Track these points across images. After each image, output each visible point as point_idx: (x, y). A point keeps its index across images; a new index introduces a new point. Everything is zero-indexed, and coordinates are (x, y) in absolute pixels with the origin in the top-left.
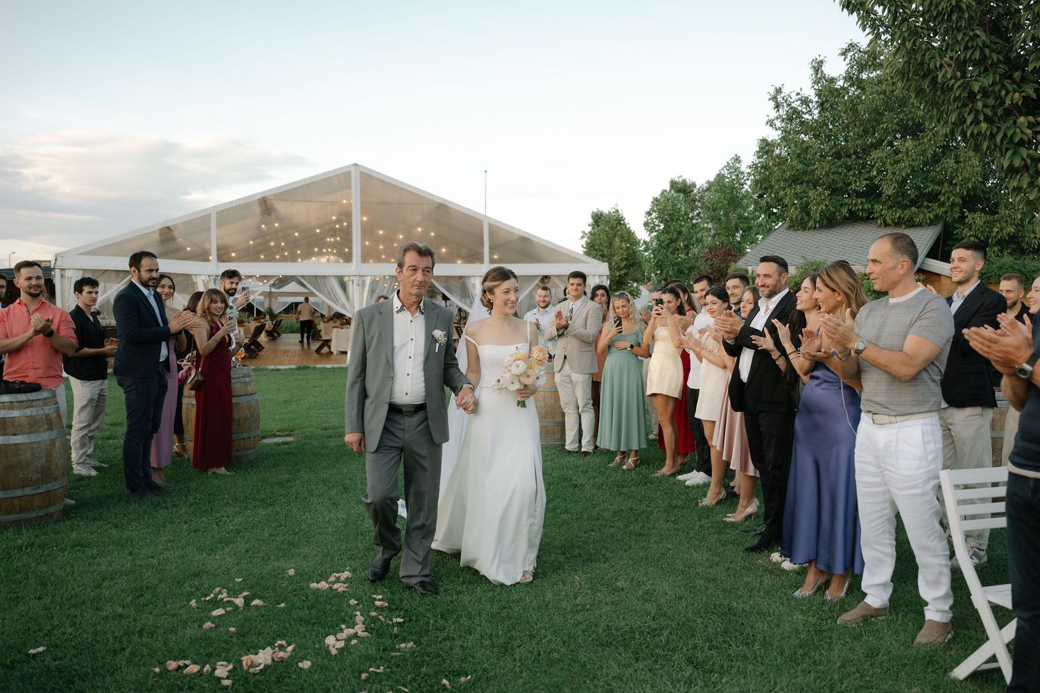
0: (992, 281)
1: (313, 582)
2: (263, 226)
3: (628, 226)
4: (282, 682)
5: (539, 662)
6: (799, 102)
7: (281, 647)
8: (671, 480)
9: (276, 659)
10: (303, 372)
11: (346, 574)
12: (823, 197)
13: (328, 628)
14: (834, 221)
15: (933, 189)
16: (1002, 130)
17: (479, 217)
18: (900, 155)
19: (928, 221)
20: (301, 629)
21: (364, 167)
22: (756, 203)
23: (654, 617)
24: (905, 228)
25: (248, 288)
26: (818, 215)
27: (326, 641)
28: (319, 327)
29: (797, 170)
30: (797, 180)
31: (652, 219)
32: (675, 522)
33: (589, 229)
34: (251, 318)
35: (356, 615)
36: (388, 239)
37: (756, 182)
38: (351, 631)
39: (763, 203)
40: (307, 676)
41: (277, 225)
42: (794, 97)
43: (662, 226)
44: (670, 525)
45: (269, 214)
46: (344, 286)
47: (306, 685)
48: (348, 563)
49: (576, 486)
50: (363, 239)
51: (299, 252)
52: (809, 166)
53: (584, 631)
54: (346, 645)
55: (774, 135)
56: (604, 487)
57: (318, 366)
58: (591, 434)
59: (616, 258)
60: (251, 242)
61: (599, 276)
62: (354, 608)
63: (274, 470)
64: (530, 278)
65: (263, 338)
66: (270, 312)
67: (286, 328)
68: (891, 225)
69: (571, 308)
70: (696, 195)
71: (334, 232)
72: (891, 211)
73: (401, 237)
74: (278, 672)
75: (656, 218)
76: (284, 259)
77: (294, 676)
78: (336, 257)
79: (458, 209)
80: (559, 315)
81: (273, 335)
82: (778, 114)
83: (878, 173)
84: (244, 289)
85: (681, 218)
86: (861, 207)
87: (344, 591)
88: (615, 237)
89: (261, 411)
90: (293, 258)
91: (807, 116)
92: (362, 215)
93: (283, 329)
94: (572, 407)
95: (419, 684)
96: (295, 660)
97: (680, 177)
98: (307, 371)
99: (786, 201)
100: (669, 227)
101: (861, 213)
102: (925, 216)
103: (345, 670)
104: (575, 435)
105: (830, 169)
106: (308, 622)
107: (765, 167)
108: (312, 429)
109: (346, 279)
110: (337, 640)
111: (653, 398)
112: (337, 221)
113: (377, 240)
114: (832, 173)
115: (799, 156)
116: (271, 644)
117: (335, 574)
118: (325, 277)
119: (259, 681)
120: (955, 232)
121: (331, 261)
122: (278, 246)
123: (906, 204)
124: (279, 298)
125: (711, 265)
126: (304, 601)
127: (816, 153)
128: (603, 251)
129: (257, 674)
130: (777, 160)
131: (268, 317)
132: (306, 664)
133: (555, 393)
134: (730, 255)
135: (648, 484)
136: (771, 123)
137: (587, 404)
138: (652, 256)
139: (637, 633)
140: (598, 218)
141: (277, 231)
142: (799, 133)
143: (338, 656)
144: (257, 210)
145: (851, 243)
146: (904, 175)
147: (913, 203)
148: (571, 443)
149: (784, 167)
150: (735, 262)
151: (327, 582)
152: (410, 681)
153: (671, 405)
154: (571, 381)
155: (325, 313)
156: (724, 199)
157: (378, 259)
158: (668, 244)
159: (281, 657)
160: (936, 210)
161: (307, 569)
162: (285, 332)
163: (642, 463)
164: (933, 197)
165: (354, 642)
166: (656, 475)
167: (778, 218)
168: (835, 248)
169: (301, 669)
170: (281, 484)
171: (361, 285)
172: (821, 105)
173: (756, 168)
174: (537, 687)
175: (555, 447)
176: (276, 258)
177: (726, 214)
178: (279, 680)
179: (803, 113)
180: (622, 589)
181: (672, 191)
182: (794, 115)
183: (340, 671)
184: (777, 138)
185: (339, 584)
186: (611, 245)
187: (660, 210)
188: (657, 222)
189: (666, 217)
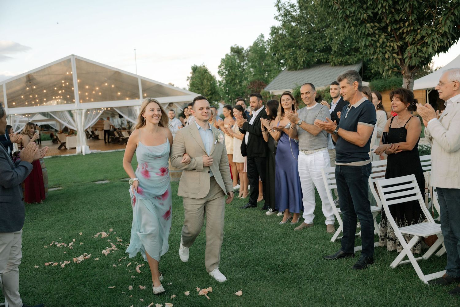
0: (387, 89)
2: (28, 88)
6: (290, 7)
12: (303, 54)
13: (102, 249)
14: (310, 65)
15: (356, 46)
16: (360, 30)
17: (136, 76)
18: (339, 31)
19: (355, 62)
21: (77, 56)
22: (272, 58)
24: (344, 66)
26: (302, 63)
29: (290, 41)
30: (291, 46)
31: (222, 69)
36: (90, 90)
37: (271, 49)
38: (111, 249)
39: (275, 58)
41: (34, 87)
42: (287, 4)
46: (71, 115)
50: (79, 90)
51: (44, 99)
52: (296, 39)
55: (278, 24)
57: (62, 155)
60: (22, 97)
62: (110, 242)
68: (337, 65)
70: (244, 54)
72: (337, 59)
73: (97, 88)
75: (224, 69)
76: (36, 104)
79: (125, 73)
82: (279, 13)
83: (329, 40)
85: (236, 68)
86: (322, 57)
90: (41, 103)
91: (294, 13)
92: (78, 78)
97: (236, 45)
99: (286, 56)
100: (231, 73)
101: (323, 60)
102: (353, 59)
105: (306, 39)
107: (275, 40)
109: (72, 112)
113: (84, 91)
114: (307, 41)
115: (290, 34)
118: (62, 112)
120: (368, 66)
122: (34, 97)
123: (344, 54)
125: (252, 91)
127: (299, 32)
128: (198, 87)
130: (280, 37)
134: (261, 85)
136: (276, 18)
141: (34, 90)
142: (290, 22)
145: (319, 75)
146: (341, 40)
147: (347, 53)
149: (284, 40)
150: (264, 88)
156: (257, 56)
160: (358, 56)
164: (357, 50)
165: (113, 252)
167: (283, 65)
168: (311, 78)
171: (80, 114)
172: (300, 7)
173: (271, 41)
176: (32, 104)
177: (259, 64)
179: (292, 12)
181: (232, 53)
182: (287, 13)
184: (280, 25)
187: (226, 64)
188: (224, 71)
189: (228, 68)
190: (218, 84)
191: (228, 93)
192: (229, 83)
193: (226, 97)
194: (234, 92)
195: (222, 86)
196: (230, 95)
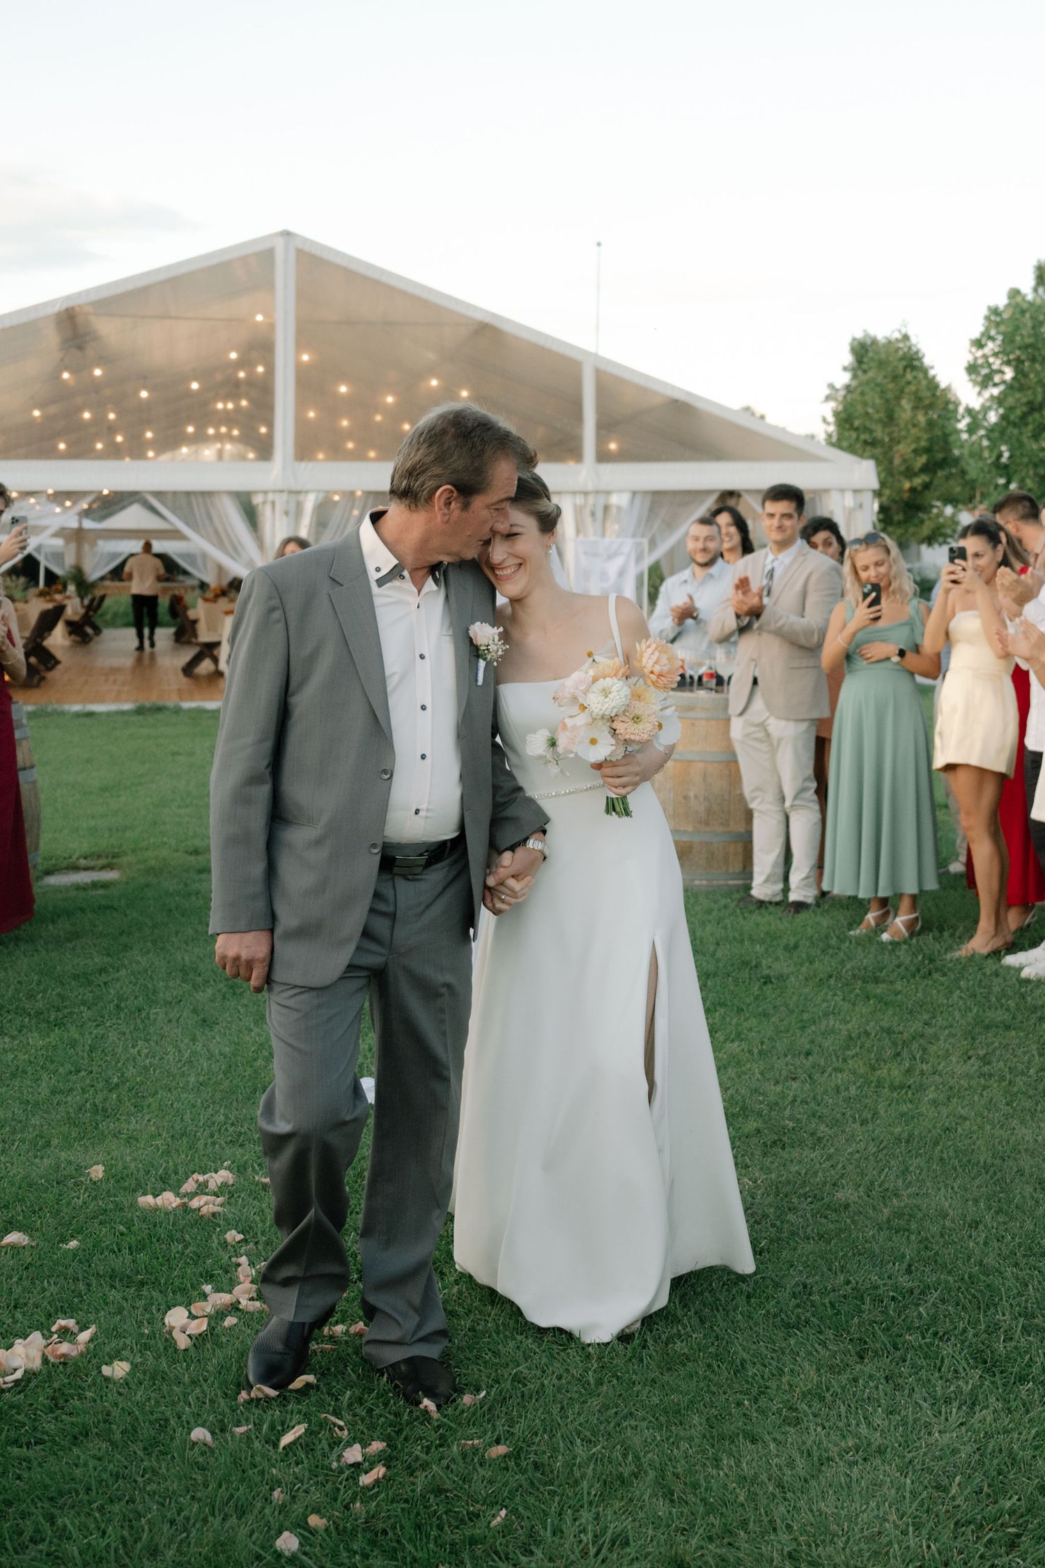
1: (145, 1194)
2: (66, 375)
3: (932, 373)
4: (62, 1408)
5: (642, 1360)
7: (65, 1333)
8: (990, 966)
9: (52, 1359)
10: (150, 719)
11: (223, 1176)
13: (174, 1292)
17: (573, 355)
20: (114, 1295)
21: (305, 240)
23: (910, 1266)
25: (25, 519)
27: (166, 1321)
28: (192, 614)
31: (985, 357)
32: (985, 1060)
33: (843, 379)
34: (33, 591)
35: (239, 1265)
36: (362, 405)
38: (225, 1298)
40: (120, 1394)
41: (98, 372)
43: (1009, 374)
44: (973, 1066)
45: (81, 348)
46: (251, 515)
47: (115, 1413)
48: (228, 1151)
49: (767, 980)
50: (301, 403)
51: (149, 435)
53: (748, 1297)
54: (212, 1328)
56: (832, 981)
58: (813, 860)
59: (904, 449)
60: (37, 413)
61: (855, 491)
62: (235, 1250)
63: (70, 945)
64: (690, 496)
65: (58, 639)
66: (78, 577)
67: (115, 615)
69: (769, 568)
71: (233, 389)
73: (390, 399)
74: (56, 1385)
75: (996, 355)
76: (114, 452)
77: (89, 1394)
78: (241, 447)
79: (523, 335)
80: (743, 584)
81: (83, 631)
84: (15, 521)
87: (214, 1215)
88: (898, 398)
89: (46, 812)
90: (136, 450)
92: (300, 346)
93: (108, 617)
94: (770, 796)
95: (370, 1411)
96: (94, 1361)
98: (160, 716)
103: (206, 1381)
104: (775, 865)
106: (127, 1281)
108: (164, 852)
109: (257, 500)
110: (192, 1317)
111: (949, 776)
112: (240, 364)
113: (333, 408)
116: (44, 1329)
117: (195, 1176)
118: (207, 495)
119: (12, 1407)
121: (226, 456)
122: (99, 419)
124: (101, 543)
126: (122, 1234)
129: (9, 1390)
131: (71, 588)
132: (119, 1369)
133: (731, 766)
135: (936, 976)
137: (803, 790)
138: (985, 443)
139: (868, 1300)
140: (864, 352)
141: (96, 386)
143: (192, 1352)
144: (52, 338)
148: (767, 881)
151: (177, 1195)
152: (350, 1405)
153: (990, 792)
154: (768, 735)
155: (210, 578)
157: (337, 453)
158: (1024, 416)
159: (64, 1355)
161: (133, 1165)
162: (112, 624)
163: (927, 928)
165: (230, 1321)
166: (957, 954)
169: (107, 1379)
170: (84, 978)
171: (293, 511)
174: (631, 1414)
175: (729, 892)
176: (93, 450)
178: (56, 1404)
180: (847, 1206)
181: (1041, 290)
183: (194, 1382)
185: (205, 1198)
186: (890, 418)
187: (1004, 334)
188: (996, 363)
189: (1018, 353)
190: (962, 425)
191: (1006, 470)
192: (1015, 425)
193: (997, 486)
194: (1036, 466)
195: (982, 432)
196: (1016, 478)
